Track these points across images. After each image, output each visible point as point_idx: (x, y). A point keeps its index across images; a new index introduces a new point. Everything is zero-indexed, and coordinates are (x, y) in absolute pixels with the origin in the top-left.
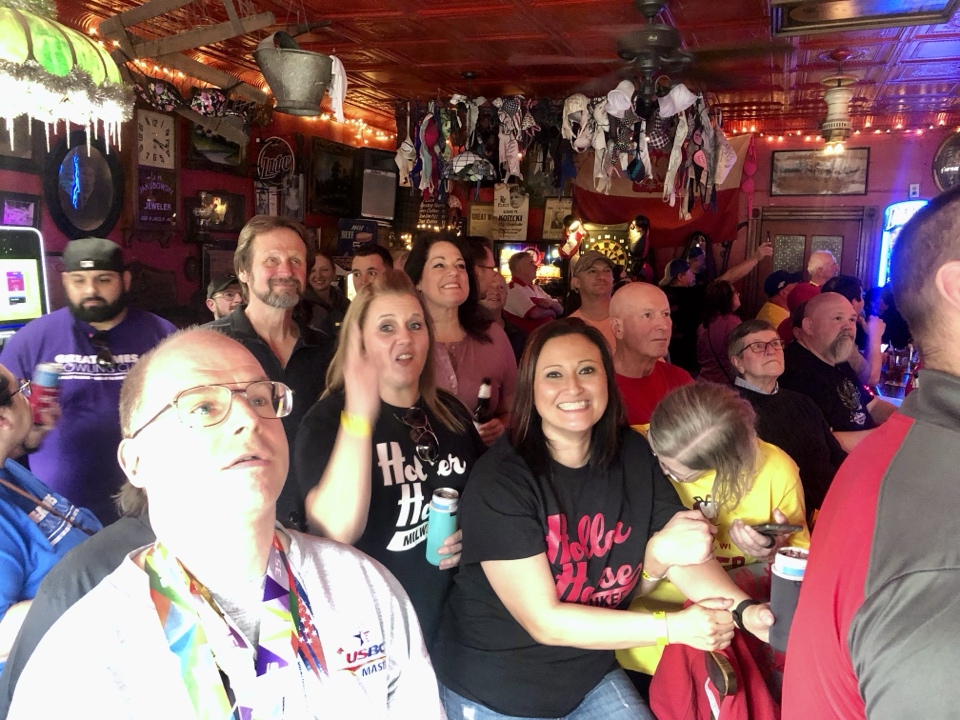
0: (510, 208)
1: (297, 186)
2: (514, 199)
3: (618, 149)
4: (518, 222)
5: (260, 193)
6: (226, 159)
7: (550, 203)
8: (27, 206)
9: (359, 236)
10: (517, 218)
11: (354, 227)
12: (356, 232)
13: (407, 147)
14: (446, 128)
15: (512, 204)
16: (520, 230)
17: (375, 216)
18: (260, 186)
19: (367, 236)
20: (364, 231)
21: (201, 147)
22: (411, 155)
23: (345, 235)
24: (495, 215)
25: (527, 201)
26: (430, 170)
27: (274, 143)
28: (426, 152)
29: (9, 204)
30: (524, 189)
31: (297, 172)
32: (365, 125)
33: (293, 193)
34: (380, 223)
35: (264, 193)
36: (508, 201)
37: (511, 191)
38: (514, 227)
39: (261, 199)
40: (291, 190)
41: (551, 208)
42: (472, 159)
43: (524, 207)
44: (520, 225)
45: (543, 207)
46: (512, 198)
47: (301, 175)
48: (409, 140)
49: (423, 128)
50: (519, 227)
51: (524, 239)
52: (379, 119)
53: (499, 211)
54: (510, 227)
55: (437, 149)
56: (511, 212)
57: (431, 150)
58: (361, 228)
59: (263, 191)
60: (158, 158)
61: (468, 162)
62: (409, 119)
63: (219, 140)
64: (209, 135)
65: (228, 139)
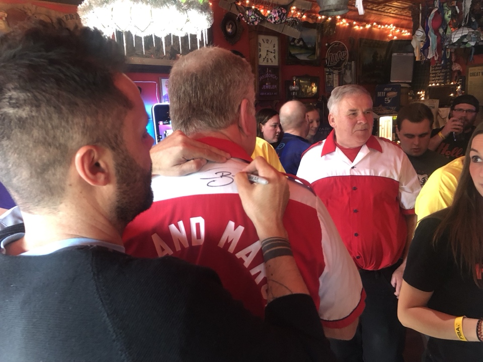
1: (350, 69)
5: (328, 75)
6: (308, 57)
9: (389, 94)
11: (386, 89)
12: (387, 92)
13: (420, 33)
14: (448, 15)
17: (399, 81)
18: (328, 70)
19: (394, 94)
20: (392, 91)
21: (294, 52)
22: (422, 37)
23: (379, 94)
26: (435, 45)
27: (336, 44)
28: (433, 34)
31: (350, 60)
32: (395, 27)
33: (348, 73)
34: (402, 85)
35: (330, 74)
39: (329, 78)
40: (347, 71)
42: (466, 31)
47: (353, 62)
48: (421, 29)
49: (430, 18)
52: (404, 22)
55: (441, 31)
57: (436, 32)
58: (390, 89)
59: (330, 73)
60: (269, 60)
61: (463, 34)
62: (420, 15)
63: (304, 47)
64: (298, 45)
65: (309, 46)
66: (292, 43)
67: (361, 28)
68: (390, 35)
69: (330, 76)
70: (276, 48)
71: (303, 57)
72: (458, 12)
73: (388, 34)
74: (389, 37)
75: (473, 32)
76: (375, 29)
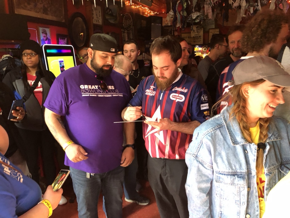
0: (197, 34)
1: (132, 30)
2: (198, 30)
3: (250, 6)
4: (200, 38)
6: (114, 21)
7: (211, 31)
8: (65, 39)
10: (199, 36)
11: (150, 43)
13: (171, 13)
14: (185, 5)
15: (197, 32)
16: (200, 41)
18: (123, 30)
21: (107, 17)
22: (173, 16)
23: (147, 46)
24: (191, 36)
25: (202, 31)
26: (180, 20)
27: (127, 15)
28: (179, 14)
29: (60, 38)
30: (201, 27)
32: (148, 9)
33: (131, 32)
36: (196, 31)
37: (197, 28)
38: (198, 40)
39: (123, 35)
41: (211, 32)
42: (198, 14)
43: (201, 33)
44: (201, 39)
45: (208, 32)
46: (197, 30)
48: (172, 10)
49: (177, 5)
50: (200, 40)
51: (202, 43)
53: (193, 35)
54: (197, 40)
55: (181, 13)
56: (197, 35)
59: (124, 32)
60: (98, 21)
61: (198, 15)
62: (171, 3)
63: (111, 15)
64: (109, 13)
65: (114, 15)
66: (106, 12)
67: (135, 7)
68: (146, 13)
69: (124, 34)
70: (101, 14)
71: (112, 21)
72: (190, 4)
73: (145, 12)
74: (146, 14)
75: (202, 15)
76: (140, 9)
